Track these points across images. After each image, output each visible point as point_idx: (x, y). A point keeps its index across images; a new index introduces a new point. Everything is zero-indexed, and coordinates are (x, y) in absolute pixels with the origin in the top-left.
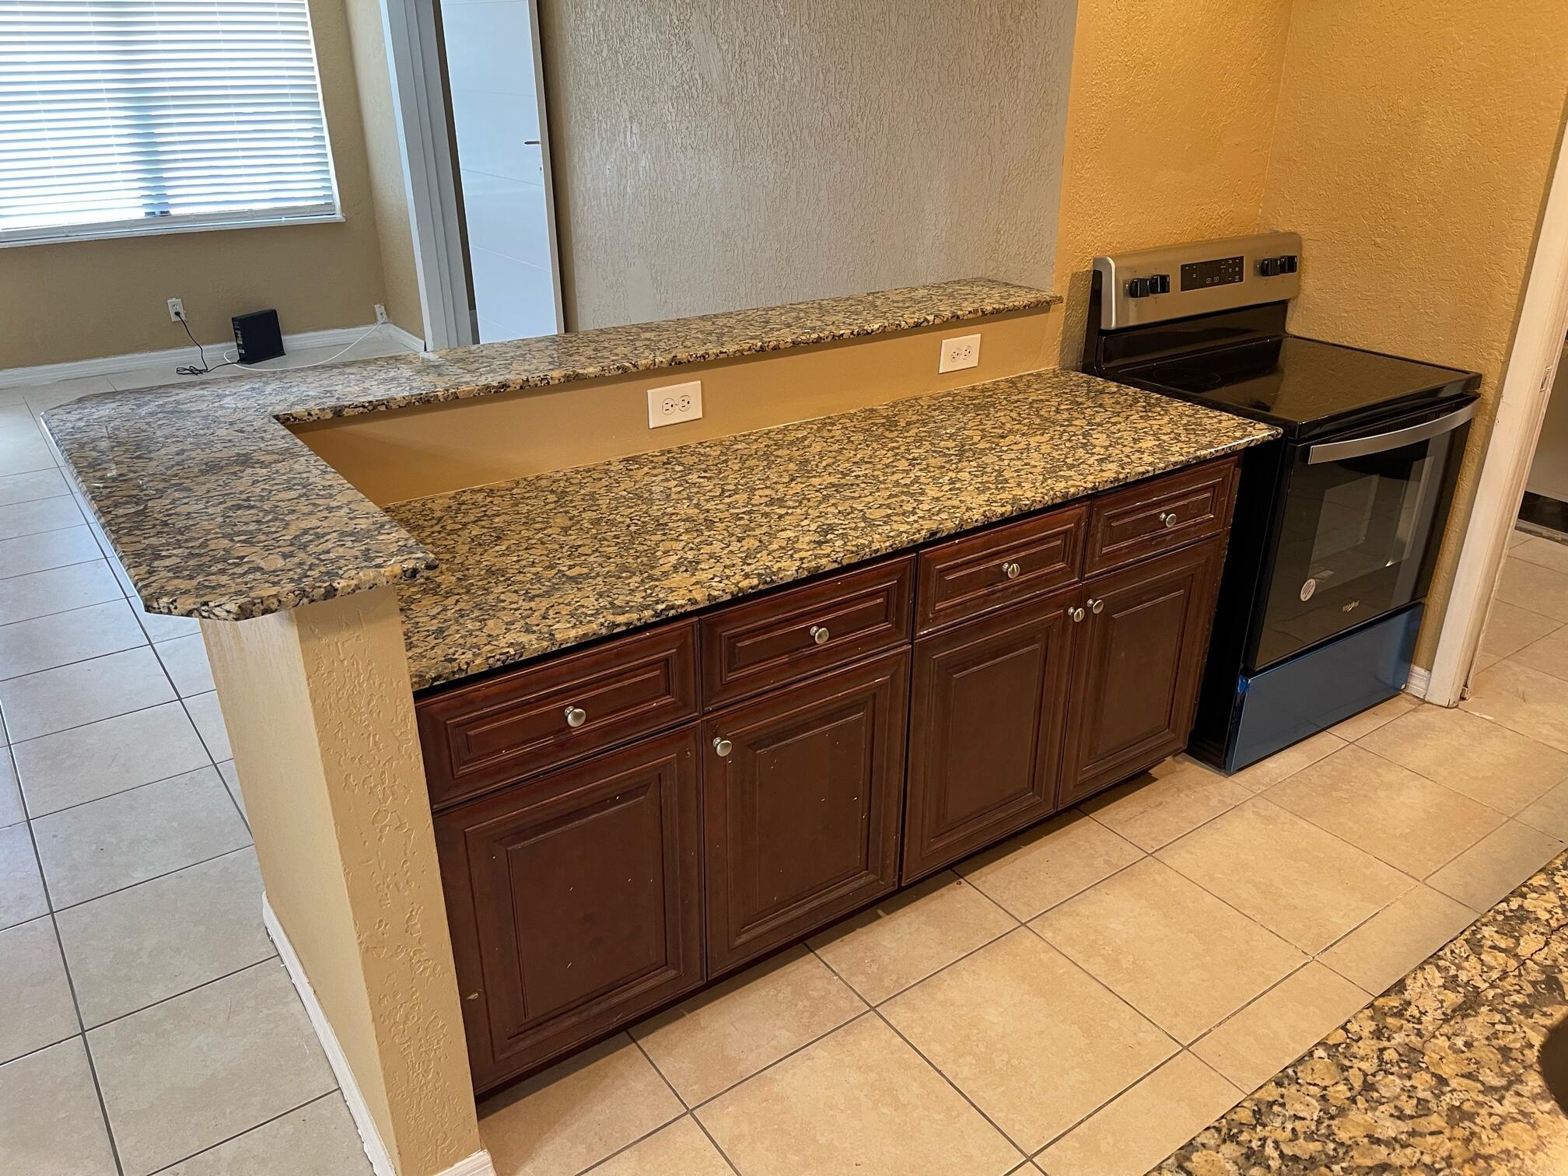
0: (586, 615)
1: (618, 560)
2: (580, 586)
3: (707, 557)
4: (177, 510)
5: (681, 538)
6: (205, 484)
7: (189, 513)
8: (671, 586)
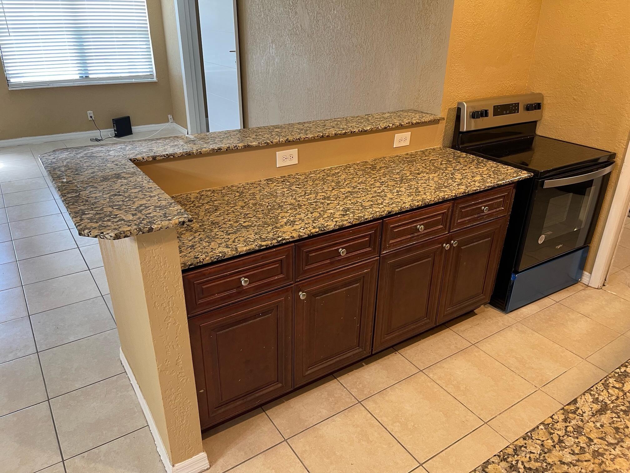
0: (250, 241)
1: (263, 220)
2: (248, 230)
3: (298, 219)
4: (91, 195)
5: (288, 212)
6: (102, 185)
7: (96, 197)
8: (284, 231)
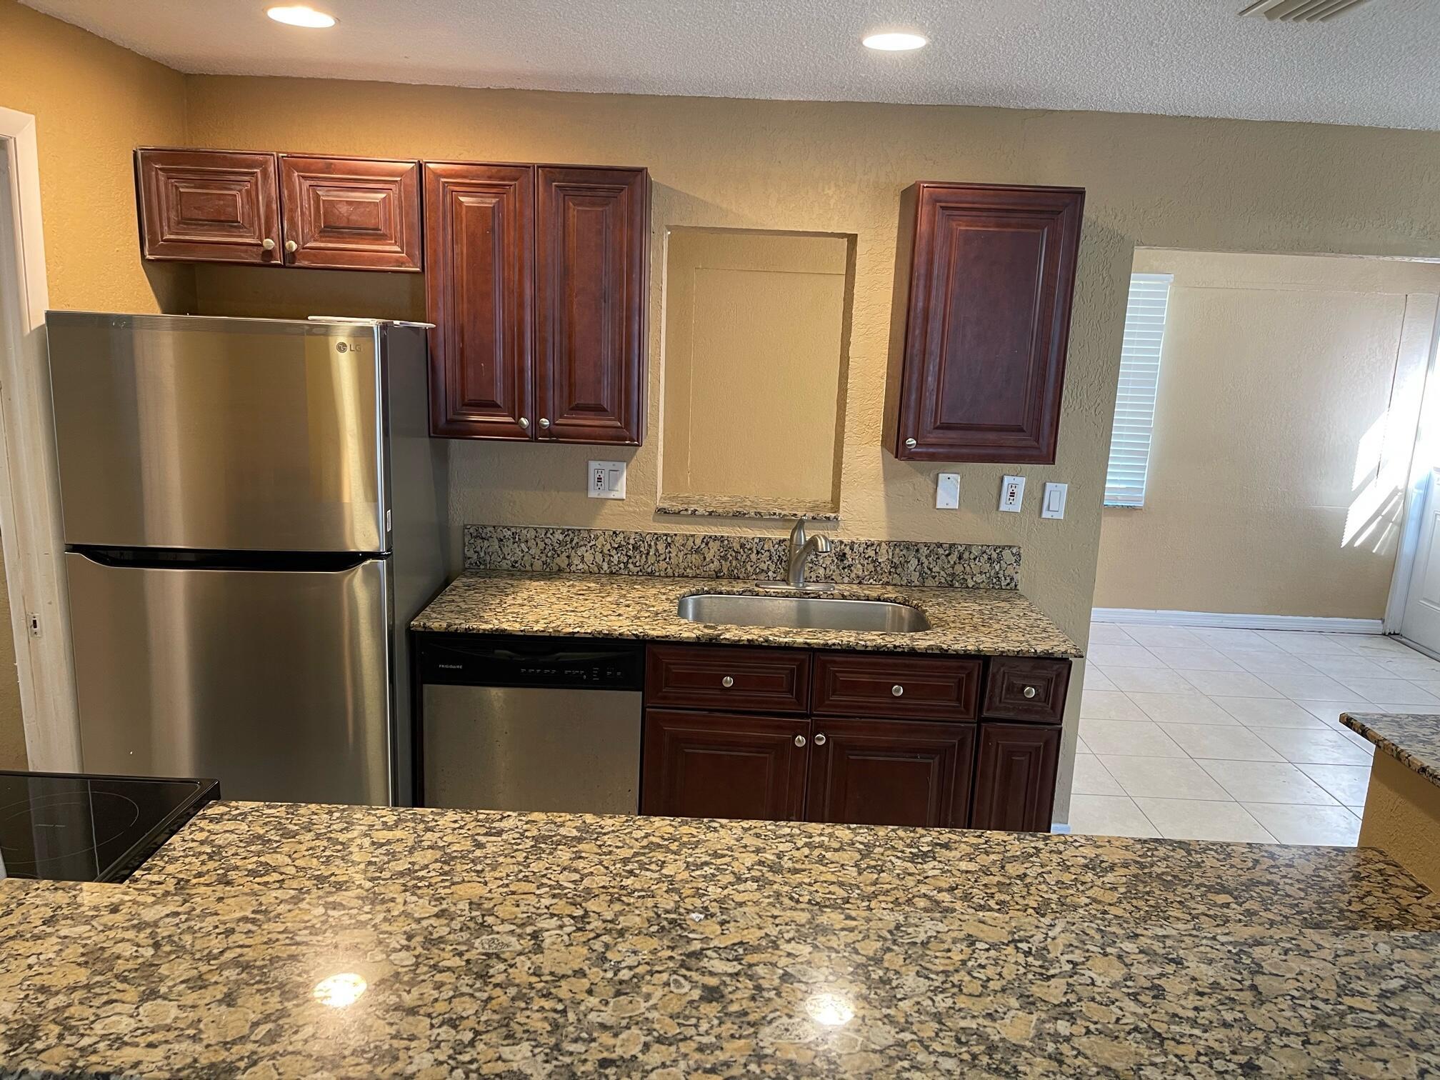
3: (1072, 870)
5: (1088, 901)
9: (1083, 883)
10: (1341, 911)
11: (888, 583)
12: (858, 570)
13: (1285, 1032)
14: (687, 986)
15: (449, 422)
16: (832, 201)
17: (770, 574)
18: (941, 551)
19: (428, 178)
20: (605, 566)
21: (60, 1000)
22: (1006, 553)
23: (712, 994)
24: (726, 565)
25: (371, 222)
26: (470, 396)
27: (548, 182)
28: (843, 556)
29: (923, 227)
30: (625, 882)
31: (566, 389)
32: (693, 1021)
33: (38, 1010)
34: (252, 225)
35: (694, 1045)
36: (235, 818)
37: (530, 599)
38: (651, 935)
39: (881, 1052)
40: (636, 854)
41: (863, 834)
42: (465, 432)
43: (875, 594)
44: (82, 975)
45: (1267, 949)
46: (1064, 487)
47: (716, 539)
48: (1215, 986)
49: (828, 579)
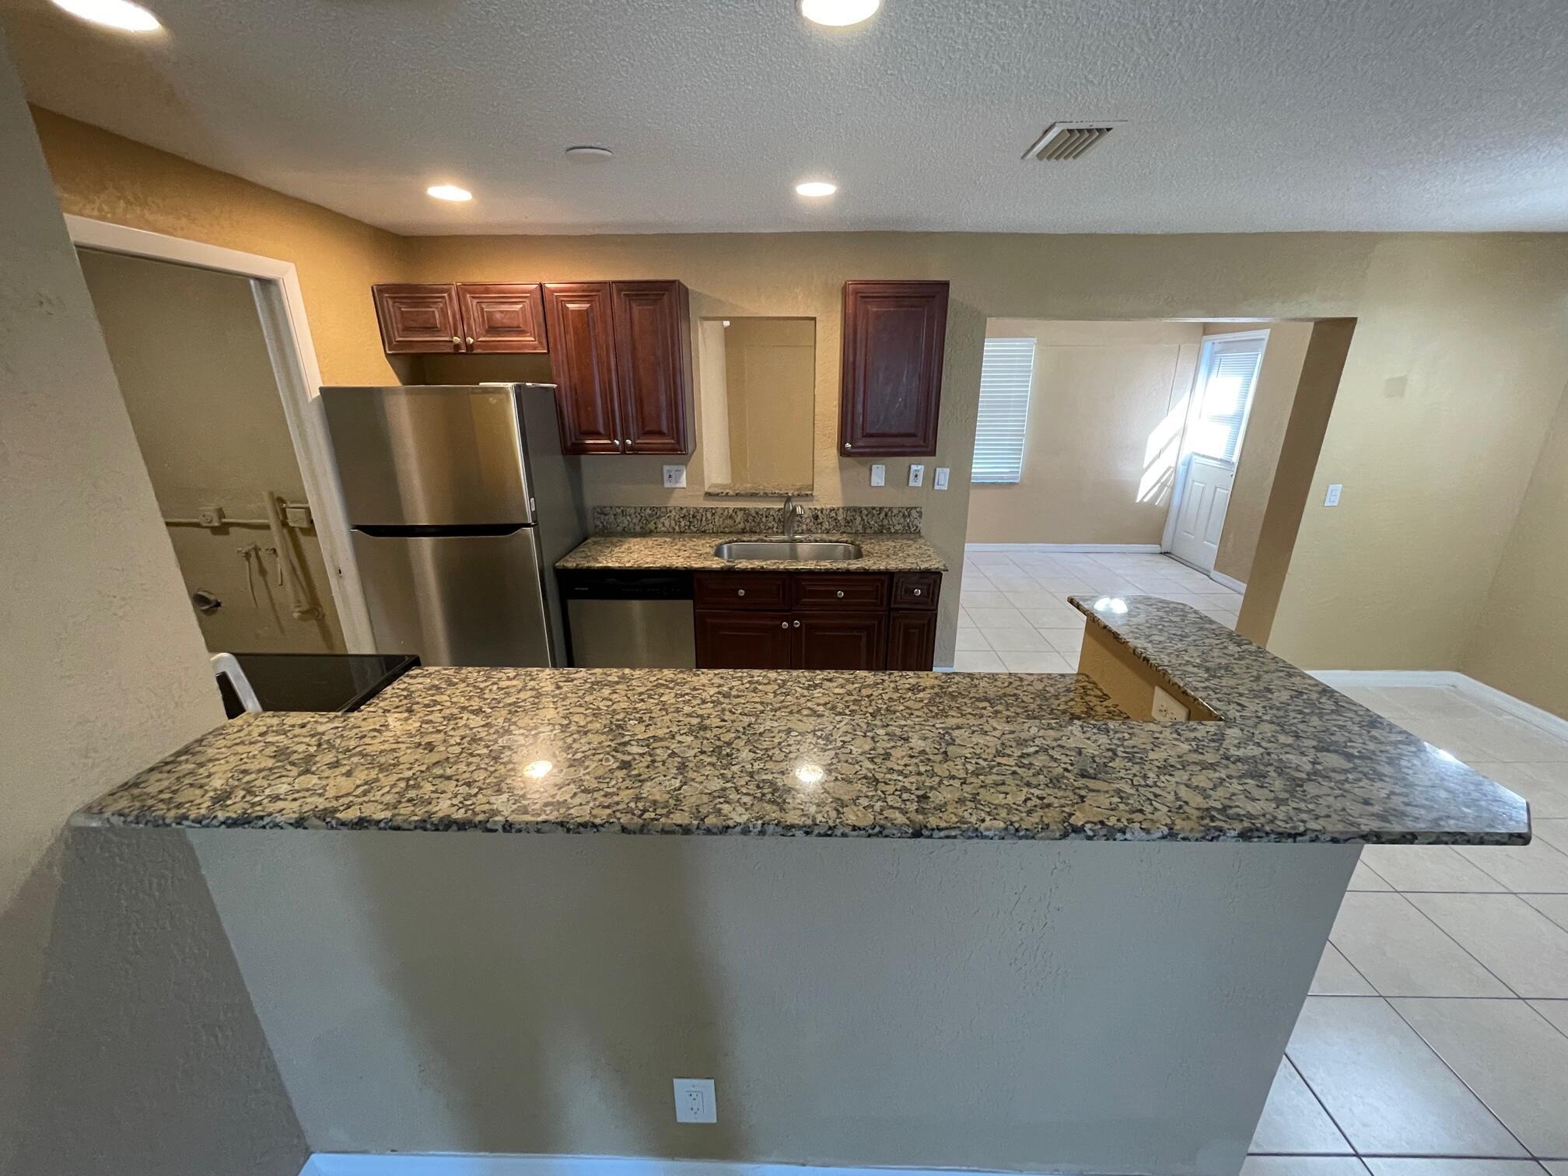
9: (904, 699)
10: (1052, 710)
11: (844, 532)
12: (826, 525)
13: (953, 777)
14: (612, 760)
15: (573, 444)
16: (800, 297)
17: (775, 529)
18: (874, 512)
19: (546, 294)
20: (677, 528)
21: (253, 776)
22: (913, 512)
23: (625, 765)
24: (748, 525)
25: (515, 324)
26: (584, 428)
27: (619, 291)
28: (816, 517)
29: (850, 311)
30: (637, 705)
31: (640, 424)
32: (608, 780)
33: (236, 783)
34: (446, 328)
35: (602, 793)
36: (425, 676)
37: (629, 548)
38: (603, 734)
39: (710, 794)
40: (648, 690)
41: (784, 675)
42: (584, 450)
43: (834, 539)
44: (270, 763)
45: (963, 730)
46: (948, 470)
47: (741, 509)
48: (923, 752)
49: (809, 531)
